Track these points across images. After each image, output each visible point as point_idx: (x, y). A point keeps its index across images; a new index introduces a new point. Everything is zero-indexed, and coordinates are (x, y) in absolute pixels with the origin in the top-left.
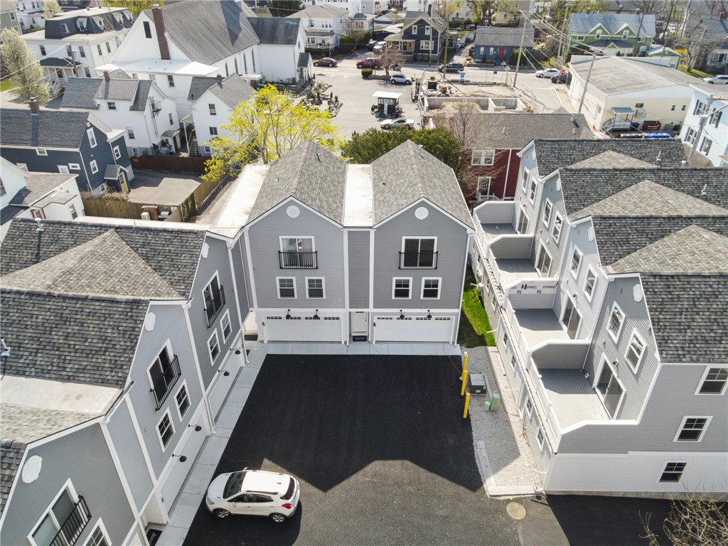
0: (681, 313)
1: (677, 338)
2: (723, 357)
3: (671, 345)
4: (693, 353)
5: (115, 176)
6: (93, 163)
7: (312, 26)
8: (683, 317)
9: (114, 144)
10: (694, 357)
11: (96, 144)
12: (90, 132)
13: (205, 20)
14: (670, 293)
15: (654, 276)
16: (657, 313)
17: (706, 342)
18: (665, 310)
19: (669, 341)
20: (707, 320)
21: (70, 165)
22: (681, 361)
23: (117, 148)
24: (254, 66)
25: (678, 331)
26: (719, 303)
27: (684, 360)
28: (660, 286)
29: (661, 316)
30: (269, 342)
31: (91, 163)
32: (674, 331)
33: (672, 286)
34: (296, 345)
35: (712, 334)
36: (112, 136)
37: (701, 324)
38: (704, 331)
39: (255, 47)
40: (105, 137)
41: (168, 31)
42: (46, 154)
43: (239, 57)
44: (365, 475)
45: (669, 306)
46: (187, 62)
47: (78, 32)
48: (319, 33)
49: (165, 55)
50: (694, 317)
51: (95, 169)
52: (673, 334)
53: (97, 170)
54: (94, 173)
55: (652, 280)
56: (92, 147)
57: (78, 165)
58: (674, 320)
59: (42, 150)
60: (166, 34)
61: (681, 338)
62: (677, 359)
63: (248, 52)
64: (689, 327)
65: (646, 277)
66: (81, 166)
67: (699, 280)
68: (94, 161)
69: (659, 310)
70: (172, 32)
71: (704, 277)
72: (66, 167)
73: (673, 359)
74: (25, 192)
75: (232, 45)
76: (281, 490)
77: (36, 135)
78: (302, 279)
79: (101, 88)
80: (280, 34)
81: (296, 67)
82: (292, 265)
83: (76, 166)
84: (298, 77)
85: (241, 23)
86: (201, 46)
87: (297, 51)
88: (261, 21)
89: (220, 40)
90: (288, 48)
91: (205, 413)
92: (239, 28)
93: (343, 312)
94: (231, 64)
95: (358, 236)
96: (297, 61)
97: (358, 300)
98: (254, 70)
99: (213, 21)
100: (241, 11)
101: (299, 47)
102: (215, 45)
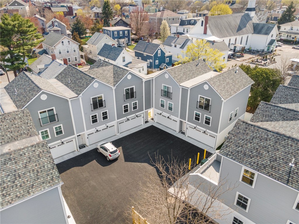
0: (243, 140)
1: (233, 148)
2: (248, 164)
3: (228, 149)
4: (235, 156)
5: (162, 67)
6: (157, 61)
7: (292, 30)
8: (243, 142)
9: (167, 57)
10: (234, 158)
11: (160, 55)
12: (159, 52)
13: (229, 22)
14: (245, 131)
15: (244, 122)
16: (233, 136)
17: (245, 155)
18: (237, 136)
19: (228, 148)
20: (253, 147)
21: (150, 60)
22: (227, 156)
23: (168, 58)
24: (247, 42)
25: (235, 146)
26: (265, 143)
27: (228, 156)
28: (243, 127)
29: (233, 138)
30: (157, 122)
31: (156, 61)
32: (234, 145)
33: (248, 129)
34: (163, 126)
35: (250, 153)
36: (167, 54)
37: (249, 147)
38: (247, 150)
39: (250, 35)
40: (165, 54)
41: (209, 24)
42: (146, 56)
43: (239, 38)
44: (140, 164)
45: (240, 135)
46: (211, 36)
47: (190, 24)
48: (294, 33)
49: (205, 33)
50: (248, 143)
51: (157, 63)
52: (232, 146)
53: (158, 64)
54: (156, 64)
55: (241, 123)
56: (158, 56)
57: (152, 60)
58: (237, 141)
59: (145, 54)
60: (208, 25)
61: (235, 149)
62: (226, 155)
63: (245, 37)
64: (242, 146)
65: (240, 121)
66: (153, 61)
67: (264, 131)
68: (158, 61)
69: (234, 135)
70: (210, 25)
71: (268, 131)
72: (149, 60)
73: (224, 154)
74: (131, 63)
75: (237, 32)
76: (111, 150)
77: (145, 49)
78: (167, 102)
79: (175, 40)
80: (264, 31)
81: (267, 45)
82: (165, 95)
83: (151, 61)
84: (266, 50)
85: (248, 25)
86: (221, 31)
87: (269, 38)
88: (258, 24)
89: (231, 30)
90: (265, 36)
91: (116, 127)
92: (245, 27)
93: (178, 119)
94: (233, 39)
95: (185, 90)
96: (268, 41)
97: (183, 116)
98: (246, 44)
99: (233, 23)
100: (252, 20)
101: (272, 37)
102: (227, 31)
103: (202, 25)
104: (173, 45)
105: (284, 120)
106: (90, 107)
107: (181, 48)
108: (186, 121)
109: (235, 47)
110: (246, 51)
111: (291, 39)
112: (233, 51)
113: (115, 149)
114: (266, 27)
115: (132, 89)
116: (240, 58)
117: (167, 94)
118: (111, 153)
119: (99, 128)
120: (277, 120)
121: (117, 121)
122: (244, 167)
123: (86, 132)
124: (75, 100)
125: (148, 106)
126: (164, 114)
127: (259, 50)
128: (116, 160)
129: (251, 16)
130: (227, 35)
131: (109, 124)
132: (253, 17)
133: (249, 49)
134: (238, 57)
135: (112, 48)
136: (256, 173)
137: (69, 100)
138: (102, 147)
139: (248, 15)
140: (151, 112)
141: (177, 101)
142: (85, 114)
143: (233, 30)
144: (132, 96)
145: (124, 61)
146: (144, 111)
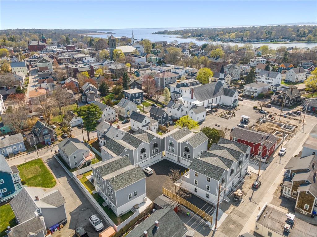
3: (191, 167)
5: (167, 123)
6: (164, 120)
7: (251, 89)
9: (169, 117)
10: (193, 169)
11: (166, 116)
12: (165, 114)
17: (195, 168)
24: (220, 100)
30: (167, 157)
35: (197, 167)
36: (170, 115)
39: (222, 96)
40: (168, 115)
43: (214, 99)
44: (162, 176)
46: (195, 101)
48: (252, 91)
49: (192, 98)
50: (196, 165)
56: (164, 117)
59: (157, 116)
60: (193, 94)
63: (218, 98)
70: (195, 93)
74: (149, 123)
75: (213, 96)
76: (150, 170)
77: (156, 113)
78: (172, 148)
79: (174, 104)
80: (230, 94)
81: (232, 103)
82: (170, 145)
83: (160, 120)
84: (232, 105)
85: (220, 90)
86: (202, 96)
87: (233, 98)
88: (226, 89)
89: (209, 95)
90: (230, 98)
91: (149, 160)
92: (218, 91)
93: (177, 156)
94: (210, 100)
95: (179, 144)
96: (233, 101)
97: (179, 155)
98: (220, 102)
99: (210, 90)
100: (223, 86)
101: (235, 97)
102: (206, 96)
103: (190, 93)
104: (173, 108)
105: (209, 157)
106: (140, 153)
107: (177, 110)
108: (180, 157)
109: (212, 105)
110: (220, 106)
111: (251, 95)
112: (210, 108)
113: (151, 170)
114: (231, 92)
115: (156, 143)
116: (216, 112)
117: (171, 144)
118: (150, 171)
119: (143, 161)
120: (207, 157)
121: (150, 157)
122: (195, 171)
123: (138, 163)
124: (135, 151)
125: (163, 150)
126: (170, 153)
127: (228, 105)
128: (152, 174)
129: (222, 83)
130: (206, 98)
131: (147, 159)
132: (224, 83)
133: (222, 105)
134: (214, 112)
135: (138, 115)
136: (198, 173)
137: (134, 151)
138: (145, 169)
139: (220, 83)
140: (164, 153)
141: (176, 148)
142: (138, 155)
143: (210, 95)
144: (156, 146)
145: (146, 122)
146: (161, 152)
